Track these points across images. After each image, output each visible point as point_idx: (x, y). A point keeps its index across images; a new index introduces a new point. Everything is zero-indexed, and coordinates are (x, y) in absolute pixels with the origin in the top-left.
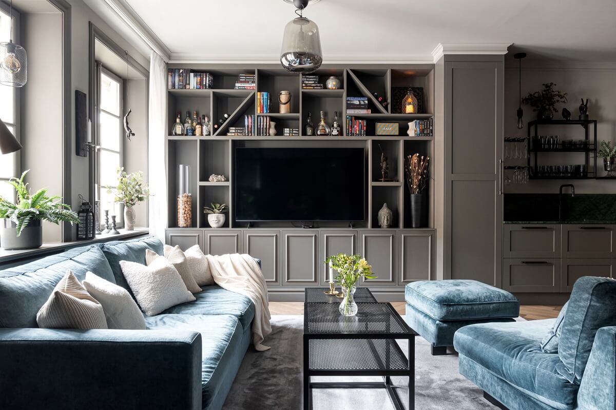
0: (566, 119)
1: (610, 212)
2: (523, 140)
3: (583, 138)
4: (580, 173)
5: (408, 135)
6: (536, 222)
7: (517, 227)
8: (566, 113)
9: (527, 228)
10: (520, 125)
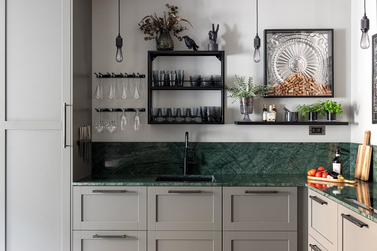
1: (251, 165)
2: (142, 77)
6: (114, 184)
10: (119, 57)
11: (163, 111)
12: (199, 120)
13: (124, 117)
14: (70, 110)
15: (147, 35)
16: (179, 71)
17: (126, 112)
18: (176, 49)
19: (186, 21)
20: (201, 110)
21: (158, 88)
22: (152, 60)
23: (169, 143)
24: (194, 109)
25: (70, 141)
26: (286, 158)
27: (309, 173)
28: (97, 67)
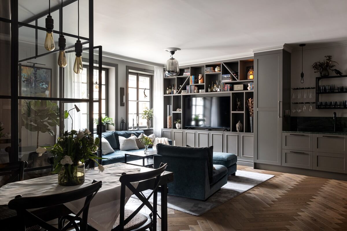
10: (302, 81)
11: (323, 103)
12: (343, 107)
13: (304, 106)
14: (281, 103)
15: (316, 71)
16: (332, 85)
17: (306, 104)
18: (330, 75)
19: (335, 62)
20: (343, 102)
21: (321, 93)
22: (318, 81)
23: (327, 117)
24: (339, 102)
25: (281, 115)
28: (293, 86)
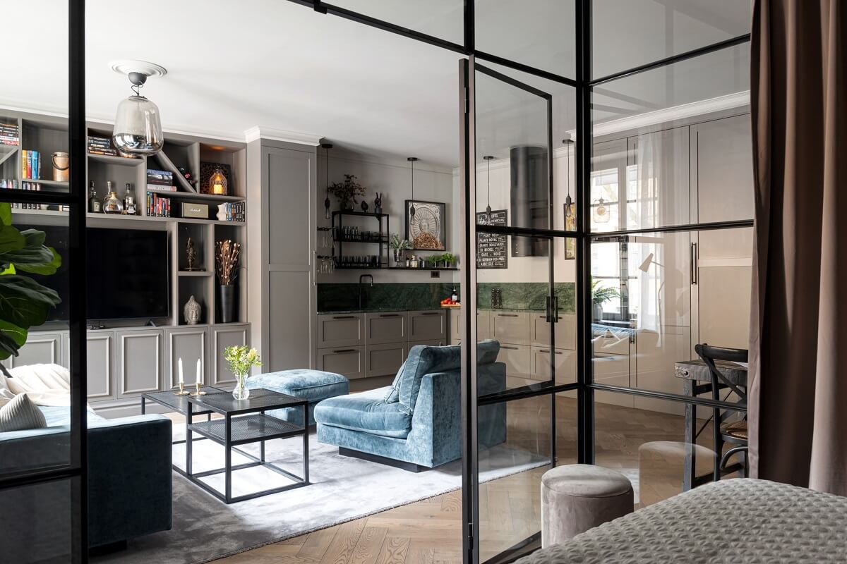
0: (364, 211)
1: (398, 300)
2: (328, 230)
3: (377, 230)
4: (375, 263)
5: (217, 219)
6: (345, 312)
7: (329, 317)
8: (364, 206)
9: (338, 318)
10: (328, 216)
18: (354, 210)
26: (419, 294)
27: (442, 303)
